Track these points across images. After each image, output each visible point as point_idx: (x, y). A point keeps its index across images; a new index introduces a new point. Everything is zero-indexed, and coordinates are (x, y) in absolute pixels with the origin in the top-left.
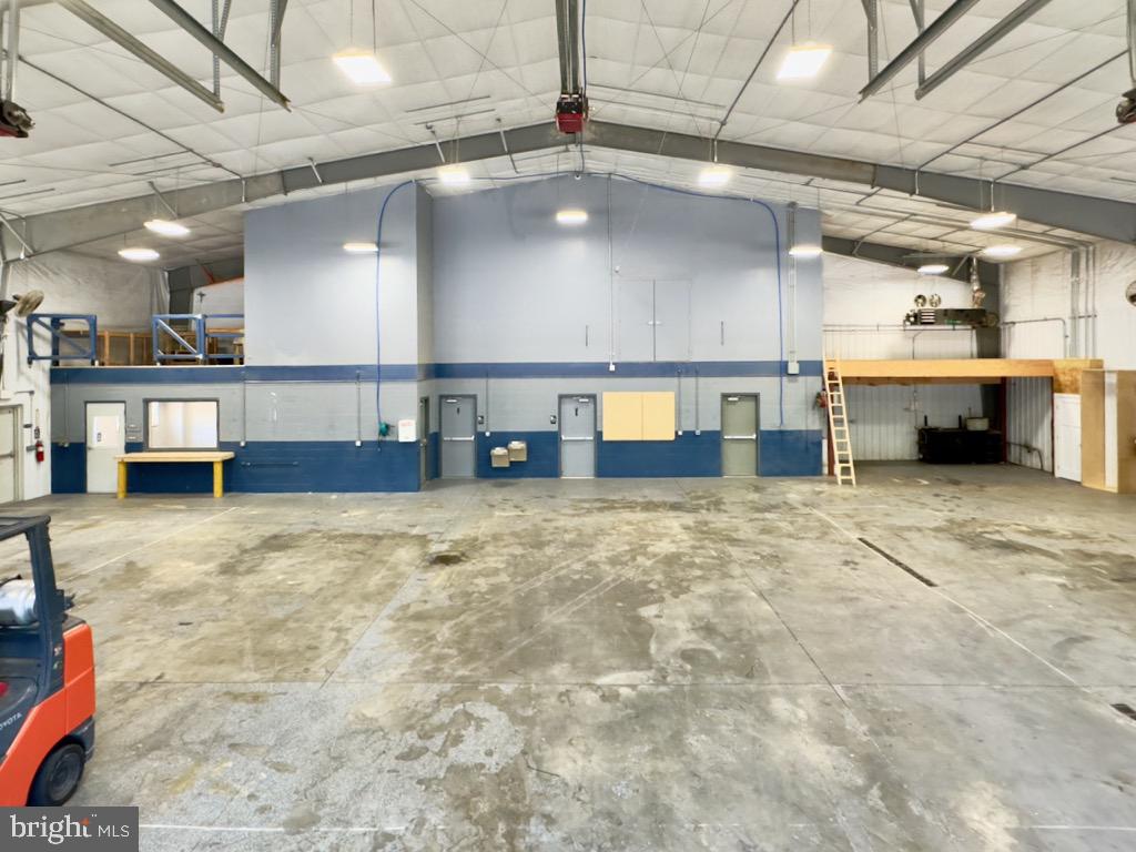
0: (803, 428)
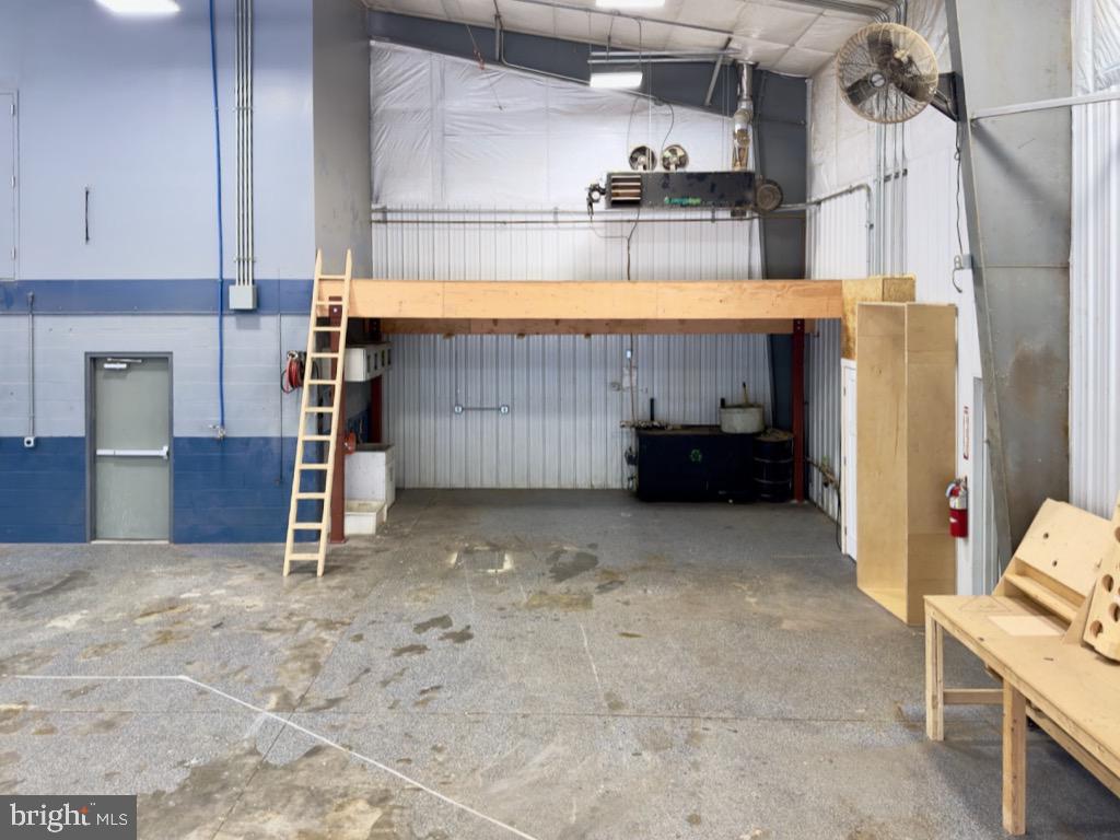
0: (273, 433)
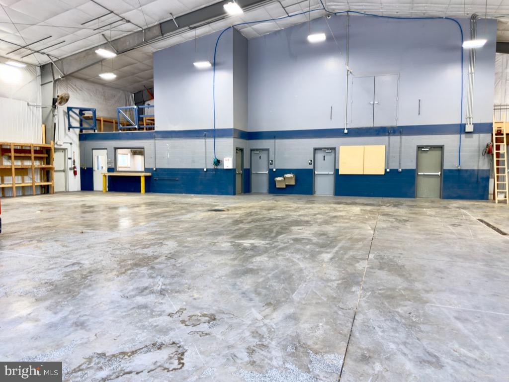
0: (476, 168)
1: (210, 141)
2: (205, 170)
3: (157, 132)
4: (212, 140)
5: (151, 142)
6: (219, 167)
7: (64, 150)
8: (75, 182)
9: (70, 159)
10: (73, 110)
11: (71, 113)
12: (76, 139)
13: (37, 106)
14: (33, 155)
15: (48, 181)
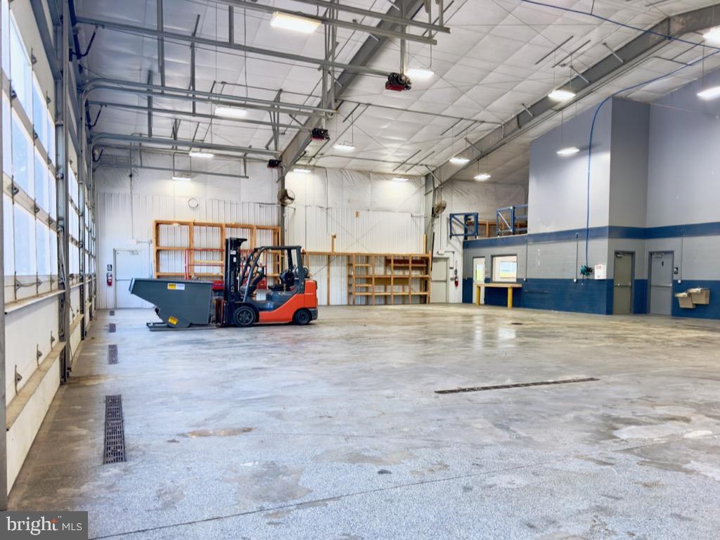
1: (582, 244)
2: (575, 280)
3: (530, 235)
4: (585, 242)
5: (523, 247)
6: (591, 277)
7: (446, 259)
8: (456, 293)
9: (451, 268)
10: (456, 216)
11: (453, 219)
12: (459, 247)
13: (420, 217)
14: (410, 265)
15: (426, 291)
